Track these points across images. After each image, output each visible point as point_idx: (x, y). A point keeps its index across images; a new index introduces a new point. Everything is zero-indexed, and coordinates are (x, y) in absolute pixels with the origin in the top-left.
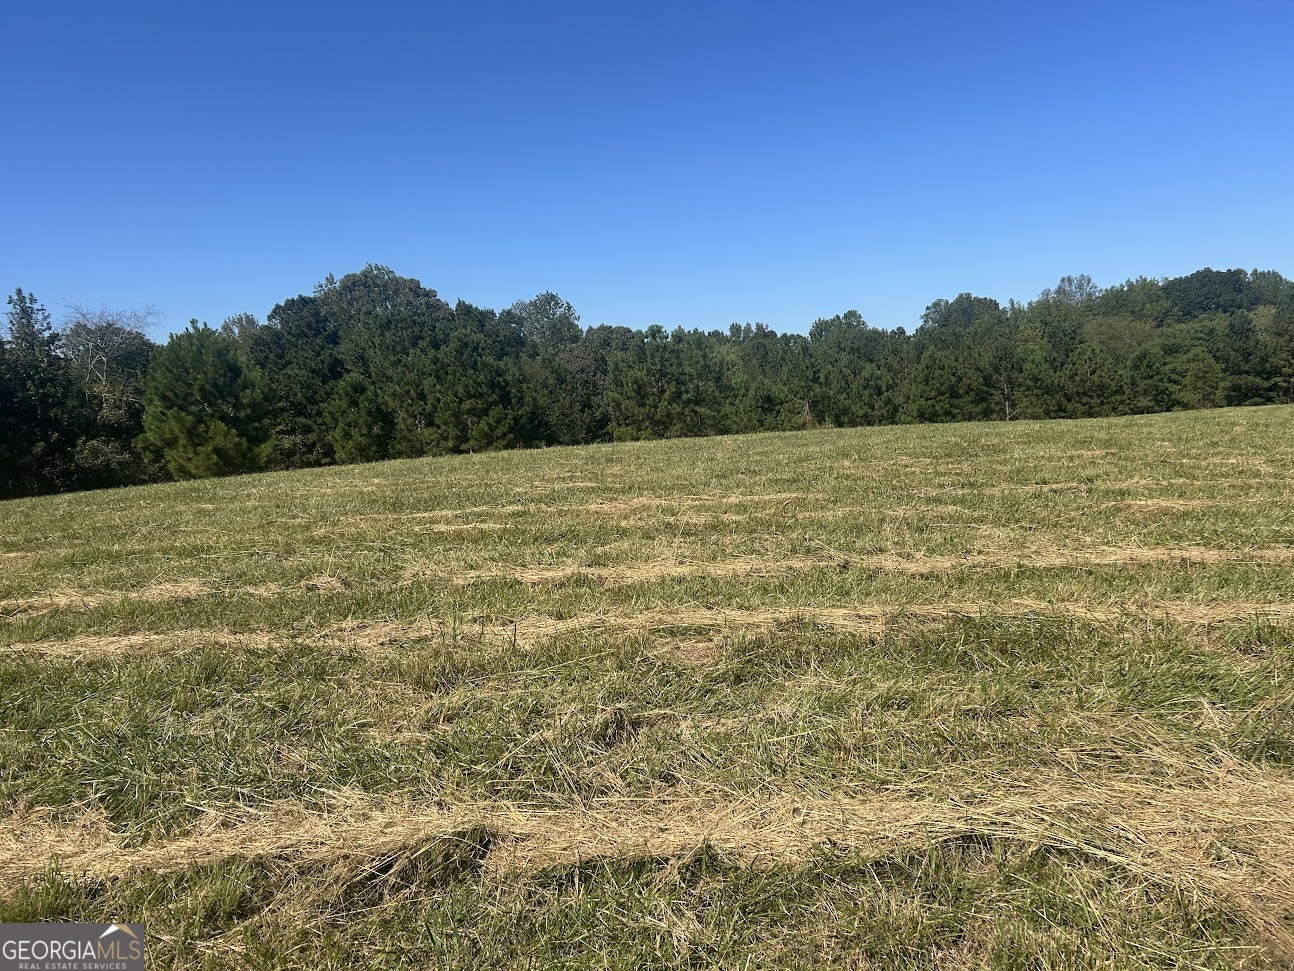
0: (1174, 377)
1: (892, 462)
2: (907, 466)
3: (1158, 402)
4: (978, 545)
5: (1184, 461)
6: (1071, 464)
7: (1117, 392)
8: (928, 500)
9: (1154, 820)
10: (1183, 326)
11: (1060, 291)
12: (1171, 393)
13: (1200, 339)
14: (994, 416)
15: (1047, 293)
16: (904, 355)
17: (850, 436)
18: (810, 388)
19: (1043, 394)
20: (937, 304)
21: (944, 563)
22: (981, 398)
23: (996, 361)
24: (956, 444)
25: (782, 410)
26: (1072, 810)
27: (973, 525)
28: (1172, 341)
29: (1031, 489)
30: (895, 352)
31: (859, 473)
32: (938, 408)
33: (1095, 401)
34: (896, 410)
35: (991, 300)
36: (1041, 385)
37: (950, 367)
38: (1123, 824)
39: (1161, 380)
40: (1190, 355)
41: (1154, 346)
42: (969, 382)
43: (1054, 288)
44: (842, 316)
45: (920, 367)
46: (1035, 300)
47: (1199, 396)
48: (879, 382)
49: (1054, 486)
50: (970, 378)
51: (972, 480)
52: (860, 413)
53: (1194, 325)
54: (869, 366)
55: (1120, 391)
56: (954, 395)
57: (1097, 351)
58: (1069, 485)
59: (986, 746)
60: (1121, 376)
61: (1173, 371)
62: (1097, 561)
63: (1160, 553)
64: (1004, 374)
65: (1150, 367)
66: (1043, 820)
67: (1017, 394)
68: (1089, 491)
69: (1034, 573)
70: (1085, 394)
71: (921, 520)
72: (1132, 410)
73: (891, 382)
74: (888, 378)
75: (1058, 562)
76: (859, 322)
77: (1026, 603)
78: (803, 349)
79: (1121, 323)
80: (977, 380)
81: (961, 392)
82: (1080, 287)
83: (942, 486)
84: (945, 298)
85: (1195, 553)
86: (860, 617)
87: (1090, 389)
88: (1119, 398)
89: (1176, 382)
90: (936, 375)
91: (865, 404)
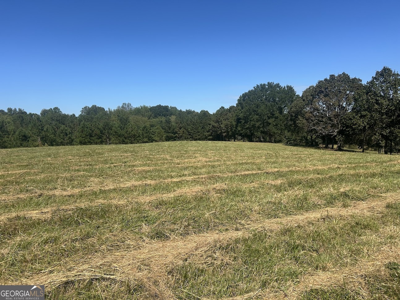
0: (153, 133)
1: (65, 158)
2: (70, 159)
3: (149, 140)
4: (89, 184)
5: (151, 156)
6: (121, 158)
7: (138, 137)
8: (75, 171)
9: (125, 262)
10: (155, 119)
11: (123, 107)
12: (152, 138)
13: (159, 123)
14: (104, 143)
15: (119, 107)
16: (75, 123)
17: (53, 149)
18: (40, 133)
19: (118, 137)
20: (85, 108)
21: (76, 191)
22: (100, 137)
23: (104, 126)
24: (88, 152)
25: (30, 140)
26: (101, 265)
27: (88, 178)
28: (152, 123)
29: (108, 166)
30: (72, 122)
31: (53, 162)
32: (86, 140)
33: (133, 139)
34: (72, 141)
35: (102, 108)
36: (117, 134)
37: (90, 127)
38: (116, 266)
39: (150, 134)
40: (156, 128)
41: (148, 124)
42: (95, 132)
43: (121, 106)
44: (53, 108)
45: (80, 127)
46: (115, 109)
47: (159, 139)
48: (66, 132)
49: (115, 165)
50: (96, 131)
51: (91, 163)
52: (60, 141)
53: (157, 119)
54: (63, 126)
55: (139, 136)
56: (91, 136)
57: (133, 125)
58: (120, 164)
59: (78, 250)
60: (139, 132)
61: (153, 131)
62: (123, 186)
63: (140, 183)
64: (107, 131)
65: (147, 130)
66: (92, 270)
67: (111, 137)
68: (125, 166)
69: (105, 192)
70: (130, 137)
71: (72, 177)
72: (143, 142)
73: (70, 132)
74: (69, 130)
75: (112, 187)
76: (59, 111)
77: (100, 201)
78: (37, 119)
79: (139, 117)
80: (98, 132)
81: (93, 135)
82: (128, 106)
83: (81, 166)
84: (88, 106)
85: (149, 182)
86: (42, 212)
87: (131, 136)
88: (139, 138)
89: (153, 135)
90: (85, 130)
91: (61, 139)
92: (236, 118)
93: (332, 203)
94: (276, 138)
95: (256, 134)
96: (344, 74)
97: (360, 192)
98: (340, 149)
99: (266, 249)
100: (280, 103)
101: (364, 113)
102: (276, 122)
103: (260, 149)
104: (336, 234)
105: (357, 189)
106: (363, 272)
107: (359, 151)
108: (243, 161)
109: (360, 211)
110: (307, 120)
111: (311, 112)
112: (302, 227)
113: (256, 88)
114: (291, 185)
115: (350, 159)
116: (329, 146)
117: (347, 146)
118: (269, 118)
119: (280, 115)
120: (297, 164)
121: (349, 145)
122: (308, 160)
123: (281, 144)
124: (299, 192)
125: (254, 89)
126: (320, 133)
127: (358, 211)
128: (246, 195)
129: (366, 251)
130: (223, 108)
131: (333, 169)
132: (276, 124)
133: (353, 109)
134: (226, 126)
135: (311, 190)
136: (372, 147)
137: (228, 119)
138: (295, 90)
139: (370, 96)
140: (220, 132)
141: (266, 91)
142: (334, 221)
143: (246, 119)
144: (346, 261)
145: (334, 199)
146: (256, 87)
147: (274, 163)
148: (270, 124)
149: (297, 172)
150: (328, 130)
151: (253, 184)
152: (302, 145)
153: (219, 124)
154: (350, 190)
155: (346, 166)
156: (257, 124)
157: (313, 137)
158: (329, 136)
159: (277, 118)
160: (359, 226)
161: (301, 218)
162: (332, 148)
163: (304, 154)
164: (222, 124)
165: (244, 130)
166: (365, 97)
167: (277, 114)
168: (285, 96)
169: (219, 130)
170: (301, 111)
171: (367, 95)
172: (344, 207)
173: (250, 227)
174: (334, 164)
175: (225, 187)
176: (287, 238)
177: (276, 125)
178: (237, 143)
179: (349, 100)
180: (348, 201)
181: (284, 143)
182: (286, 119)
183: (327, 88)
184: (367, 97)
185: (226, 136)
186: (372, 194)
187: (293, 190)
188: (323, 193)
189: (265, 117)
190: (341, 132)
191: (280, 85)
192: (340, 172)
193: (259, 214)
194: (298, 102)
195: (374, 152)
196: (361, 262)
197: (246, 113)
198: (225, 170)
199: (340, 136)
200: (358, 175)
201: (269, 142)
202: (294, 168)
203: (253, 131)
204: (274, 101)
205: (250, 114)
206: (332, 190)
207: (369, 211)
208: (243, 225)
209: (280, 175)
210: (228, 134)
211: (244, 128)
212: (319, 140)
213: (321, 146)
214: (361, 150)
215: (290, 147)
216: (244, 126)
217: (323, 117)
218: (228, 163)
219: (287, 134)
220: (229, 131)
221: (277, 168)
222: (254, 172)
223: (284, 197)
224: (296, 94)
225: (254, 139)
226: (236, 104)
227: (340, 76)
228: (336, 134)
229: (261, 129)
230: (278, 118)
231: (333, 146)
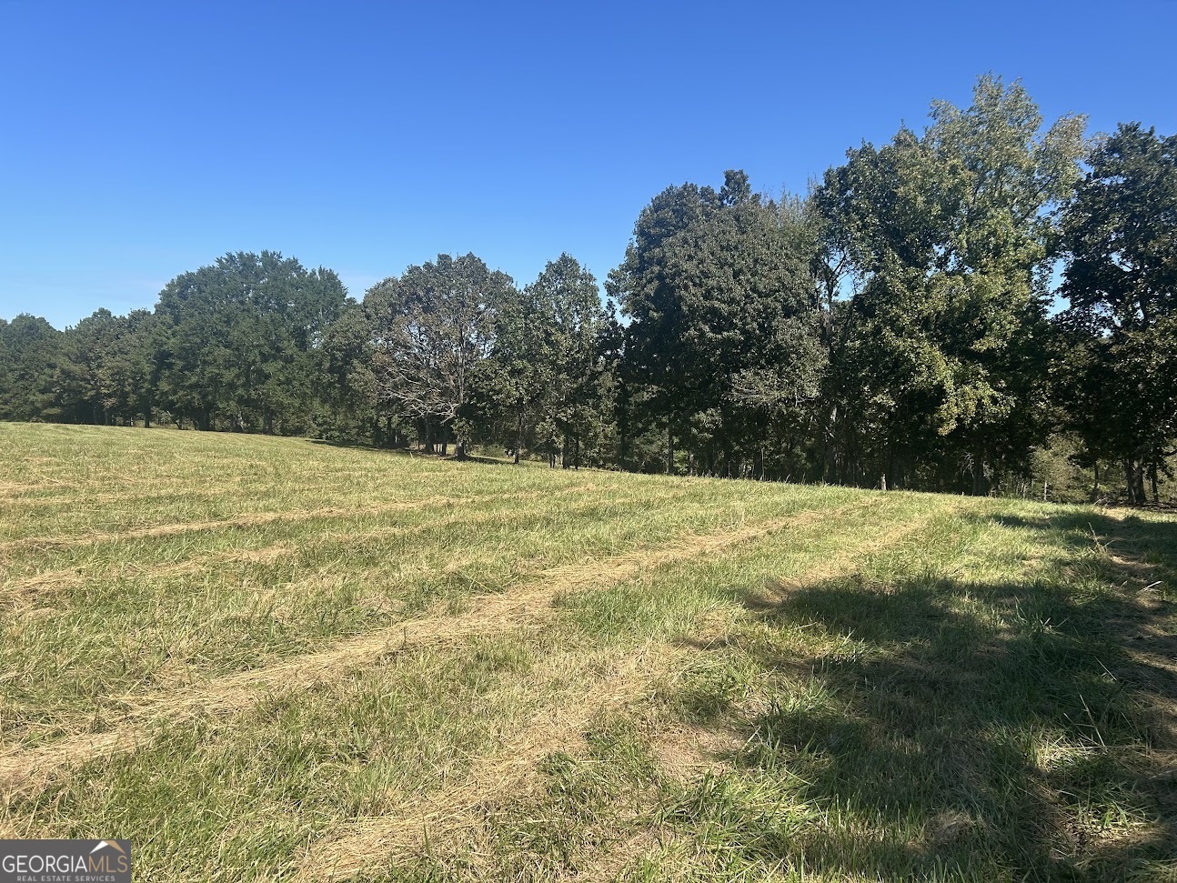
92: (153, 351)
93: (419, 606)
94: (286, 421)
95: (221, 406)
96: (470, 256)
97: (494, 569)
98: (461, 456)
99: (196, 778)
100: (298, 317)
101: (519, 364)
102: (286, 372)
103: (227, 453)
104: (424, 696)
105: (489, 561)
106: (482, 796)
107: (508, 460)
108: (163, 492)
109: (491, 623)
110: (376, 371)
111: (388, 352)
112: (327, 688)
113: (224, 261)
114: (310, 561)
115: (479, 480)
116: (435, 448)
117: (481, 448)
118: (265, 358)
119: (300, 353)
120: (337, 497)
121: (486, 446)
122: (371, 485)
123: (301, 439)
124: (330, 581)
125: (216, 265)
126: (412, 412)
127: (485, 623)
128: (153, 604)
129: (494, 733)
130: (104, 313)
131: (435, 510)
132: (287, 378)
133: (494, 352)
134: (118, 374)
135: (366, 573)
136: (537, 451)
137: (122, 353)
138: (344, 284)
139: (531, 321)
140: (93, 393)
141: (258, 276)
142: (421, 659)
143: (190, 357)
144: (440, 772)
145: (428, 595)
146: (226, 260)
147: (266, 495)
148: (267, 377)
149: (333, 522)
150: (431, 404)
151: (185, 564)
152: (363, 444)
153: (89, 366)
154: (471, 566)
155: (470, 500)
156: (229, 376)
157: (393, 420)
158: (435, 418)
159: (289, 360)
160: (483, 665)
161: (326, 661)
162: (443, 453)
163: (361, 469)
164: (99, 366)
165: (181, 393)
166: (521, 323)
167: (290, 347)
168: (316, 297)
169: (89, 386)
170: (359, 347)
171: (525, 319)
172: (453, 613)
173: (152, 713)
174: (438, 497)
175: (78, 582)
176: (275, 730)
177: (288, 381)
178: (156, 432)
179: (484, 327)
180: (464, 596)
181: (311, 437)
182: (317, 365)
183: (432, 289)
184: (526, 324)
185: (113, 409)
186: (524, 572)
187: (314, 576)
188: (400, 577)
189: (254, 356)
190: (464, 412)
191: (300, 263)
192: (452, 519)
193: (193, 661)
194: (353, 321)
195: (541, 464)
196: (478, 768)
197: (190, 338)
198: (89, 521)
199: (464, 422)
200: (495, 524)
201: (265, 432)
202: (327, 509)
203: (215, 397)
204: (283, 308)
205: (203, 341)
206: (425, 568)
207: (512, 619)
208: (126, 708)
209: (279, 531)
210: (123, 403)
211: (183, 386)
212: (410, 431)
213: (414, 446)
214: (512, 459)
215: (328, 448)
216: (183, 378)
217: (418, 368)
218: (102, 498)
219: (320, 409)
220: (128, 393)
221: (275, 511)
222: (196, 527)
223: (283, 601)
224: (348, 297)
225: (217, 422)
226: (156, 306)
227: (461, 260)
228: (452, 415)
229: (240, 391)
230: (292, 361)
231: (444, 448)
